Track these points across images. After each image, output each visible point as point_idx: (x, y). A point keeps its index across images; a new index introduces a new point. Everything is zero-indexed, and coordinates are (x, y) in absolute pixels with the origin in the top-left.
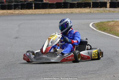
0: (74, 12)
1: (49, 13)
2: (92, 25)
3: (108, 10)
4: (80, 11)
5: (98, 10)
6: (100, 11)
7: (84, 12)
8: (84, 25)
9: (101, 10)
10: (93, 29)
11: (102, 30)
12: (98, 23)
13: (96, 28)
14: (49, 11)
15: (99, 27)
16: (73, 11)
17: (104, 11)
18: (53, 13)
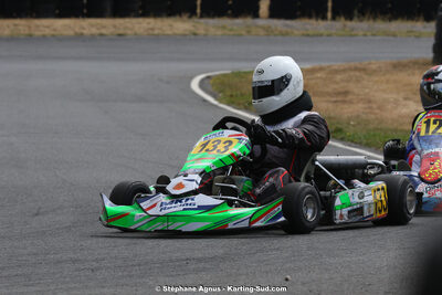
0: (129, 32)
1: (30, 35)
2: (202, 85)
3: (263, 28)
4: (152, 29)
5: (224, 27)
6: (231, 30)
7: (170, 32)
8: (168, 83)
9: (235, 27)
10: (205, 101)
11: (239, 104)
12: (225, 75)
13: (215, 97)
14: (30, 27)
15: (229, 93)
16: (126, 28)
17: (249, 32)
18: (44, 36)
